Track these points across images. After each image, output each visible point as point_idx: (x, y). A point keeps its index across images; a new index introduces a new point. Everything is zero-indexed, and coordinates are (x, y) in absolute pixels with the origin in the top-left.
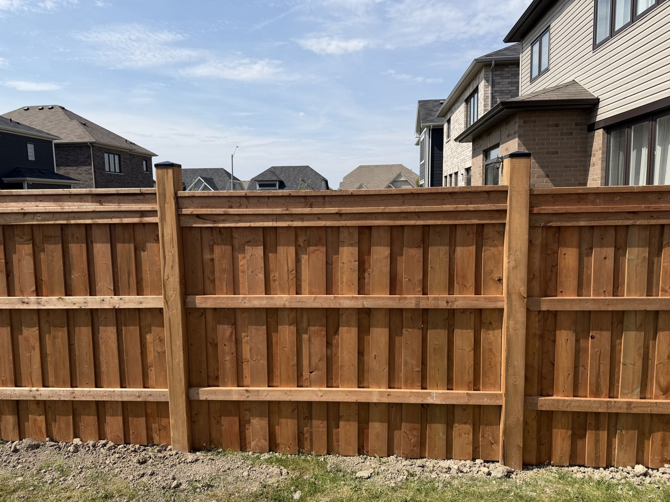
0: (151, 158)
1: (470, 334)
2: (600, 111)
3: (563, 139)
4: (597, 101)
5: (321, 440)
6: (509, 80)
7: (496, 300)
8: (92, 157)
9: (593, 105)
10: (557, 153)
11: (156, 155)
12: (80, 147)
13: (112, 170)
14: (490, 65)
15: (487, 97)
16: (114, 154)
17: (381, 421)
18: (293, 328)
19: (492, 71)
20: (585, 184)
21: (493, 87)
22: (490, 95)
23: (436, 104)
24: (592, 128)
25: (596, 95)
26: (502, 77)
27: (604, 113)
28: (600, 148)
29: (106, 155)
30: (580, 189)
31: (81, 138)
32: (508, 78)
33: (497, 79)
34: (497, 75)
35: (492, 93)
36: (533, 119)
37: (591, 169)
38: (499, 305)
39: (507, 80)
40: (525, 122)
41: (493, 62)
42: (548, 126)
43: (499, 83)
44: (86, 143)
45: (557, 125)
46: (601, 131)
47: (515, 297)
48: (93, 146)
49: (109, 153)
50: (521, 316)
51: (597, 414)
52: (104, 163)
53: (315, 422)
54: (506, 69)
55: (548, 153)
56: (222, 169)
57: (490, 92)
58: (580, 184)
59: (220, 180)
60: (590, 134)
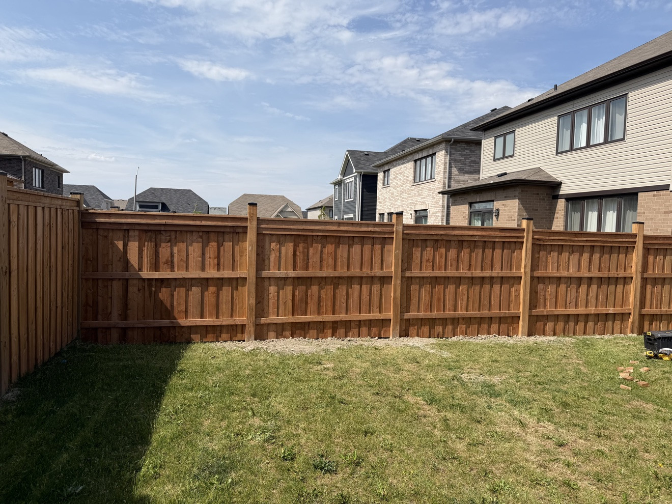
0: (62, 174)
1: (622, 287)
2: (562, 189)
3: (540, 202)
4: (561, 183)
5: (572, 330)
6: (460, 153)
7: (631, 274)
8: (23, 172)
9: (558, 185)
10: (537, 210)
11: (67, 172)
12: (10, 159)
13: (37, 186)
14: (450, 141)
15: (446, 163)
16: (39, 169)
17: (592, 322)
18: (565, 285)
19: (450, 145)
20: (551, 229)
21: (450, 156)
22: (448, 162)
23: (362, 154)
24: (556, 197)
25: (559, 179)
26: (456, 150)
27: (564, 191)
28: (562, 210)
29: (34, 169)
30: (549, 230)
31: (11, 150)
32: (459, 151)
33: (453, 151)
34: (452, 148)
35: (449, 160)
36: (526, 189)
37: (555, 220)
38: (632, 276)
39: (459, 153)
40: (522, 191)
41: (453, 140)
42: (533, 194)
43: (454, 154)
44: (19, 156)
45: (538, 194)
46: (563, 200)
47: (638, 273)
48: (25, 160)
49: (36, 168)
50: (639, 279)
51: (657, 315)
52: (32, 177)
53: (570, 323)
54: (459, 145)
55: (533, 209)
56: (94, 186)
57: (448, 159)
58: (548, 229)
59: (93, 198)
60: (555, 200)
